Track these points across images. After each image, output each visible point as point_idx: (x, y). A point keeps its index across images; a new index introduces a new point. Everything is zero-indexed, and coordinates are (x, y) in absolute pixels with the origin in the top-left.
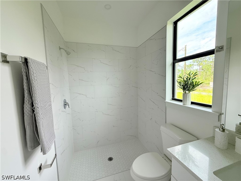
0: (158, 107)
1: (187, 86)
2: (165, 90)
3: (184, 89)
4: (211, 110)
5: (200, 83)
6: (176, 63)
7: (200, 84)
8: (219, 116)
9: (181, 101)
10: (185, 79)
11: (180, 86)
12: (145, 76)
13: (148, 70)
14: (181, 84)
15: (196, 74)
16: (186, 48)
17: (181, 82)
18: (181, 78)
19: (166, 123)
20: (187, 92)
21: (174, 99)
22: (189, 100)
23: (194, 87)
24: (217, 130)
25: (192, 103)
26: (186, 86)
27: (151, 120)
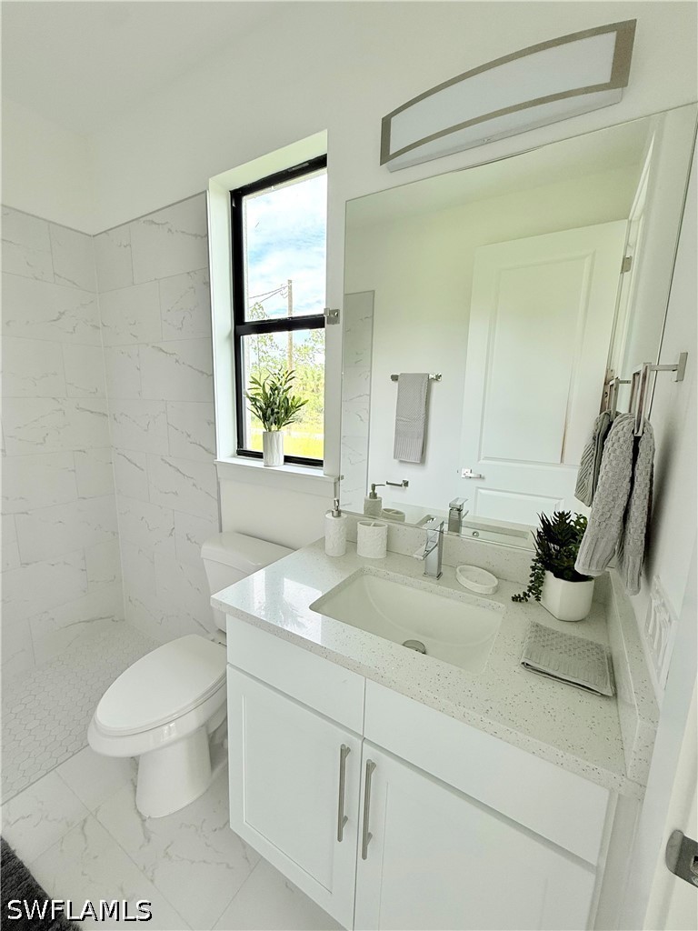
0: (194, 485)
1: (273, 410)
2: (213, 423)
3: (265, 418)
4: (322, 472)
5: (302, 402)
6: (245, 336)
7: (302, 405)
8: (335, 483)
9: (258, 455)
10: (268, 391)
11: (255, 411)
12: (139, 369)
13: (148, 345)
14: (258, 404)
15: (293, 375)
16: (290, 288)
17: (258, 397)
18: (257, 386)
19: (221, 531)
20: (274, 427)
21: (242, 452)
22: (278, 451)
23: (287, 411)
24: (329, 516)
25: (288, 459)
26: (269, 411)
27: (171, 534)
